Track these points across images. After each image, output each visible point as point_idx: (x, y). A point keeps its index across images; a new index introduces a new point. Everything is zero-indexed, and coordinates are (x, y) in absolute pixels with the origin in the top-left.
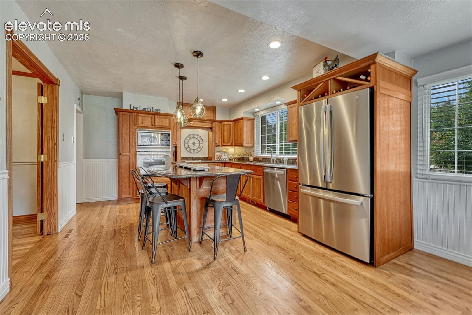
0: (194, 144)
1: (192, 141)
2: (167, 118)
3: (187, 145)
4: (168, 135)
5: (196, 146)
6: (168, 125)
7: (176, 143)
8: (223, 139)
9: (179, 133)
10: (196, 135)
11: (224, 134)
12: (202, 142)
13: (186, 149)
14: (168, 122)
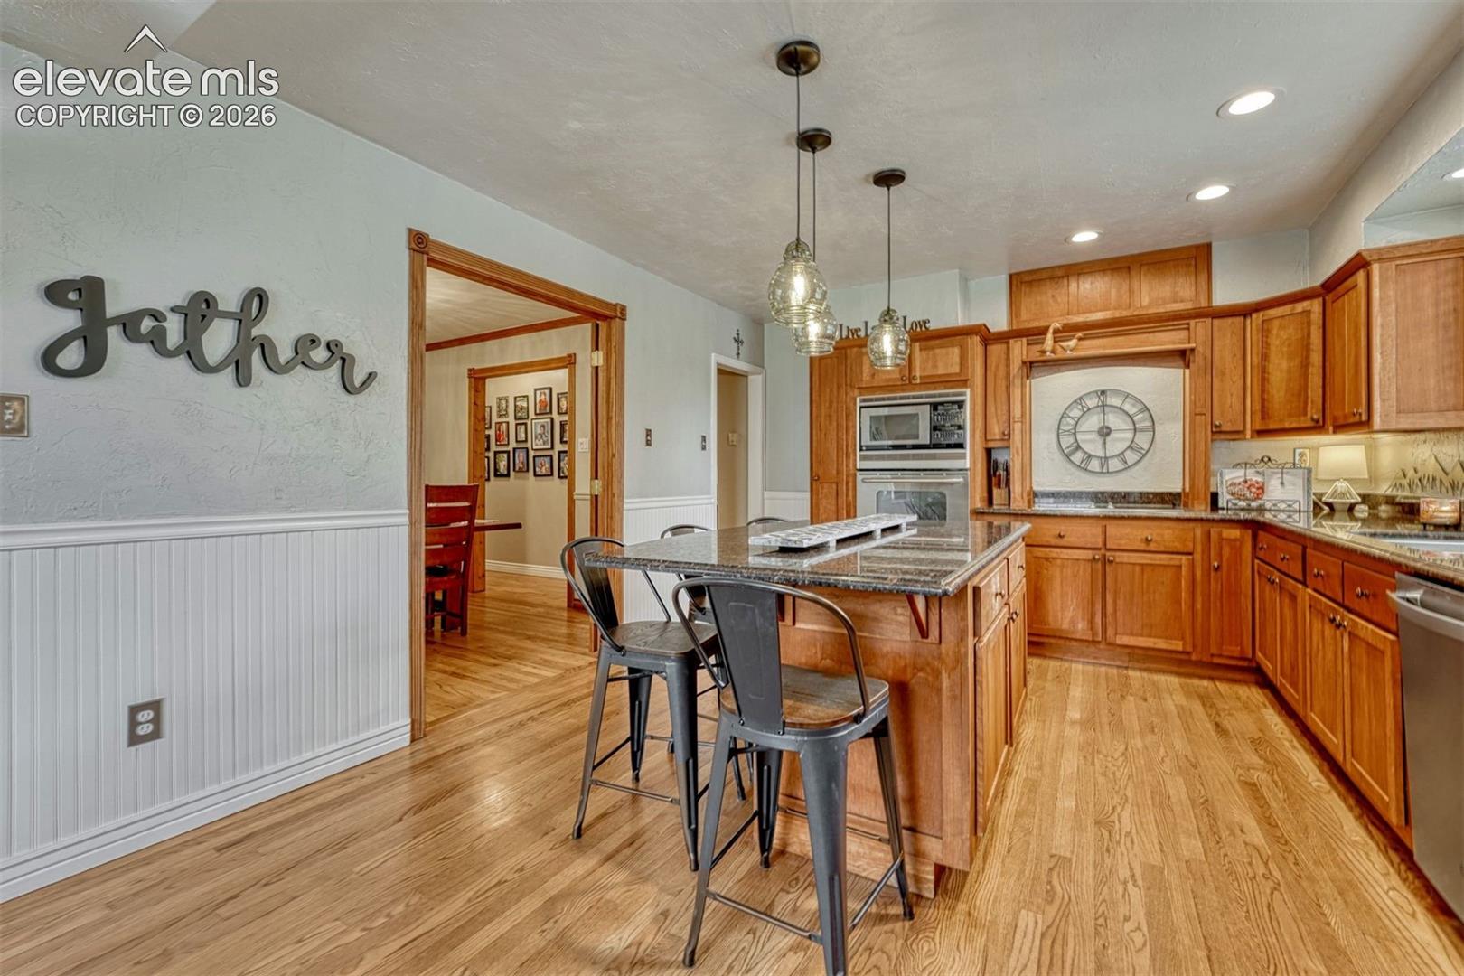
0: (1105, 432)
1: (1093, 422)
2: (953, 346)
3: (1071, 440)
4: (956, 406)
5: (1118, 442)
6: (956, 369)
7: (1004, 434)
8: (1263, 400)
9: (1016, 393)
10: (1116, 392)
11: (1263, 371)
12: (1148, 424)
13: (1067, 456)
14: (957, 359)
